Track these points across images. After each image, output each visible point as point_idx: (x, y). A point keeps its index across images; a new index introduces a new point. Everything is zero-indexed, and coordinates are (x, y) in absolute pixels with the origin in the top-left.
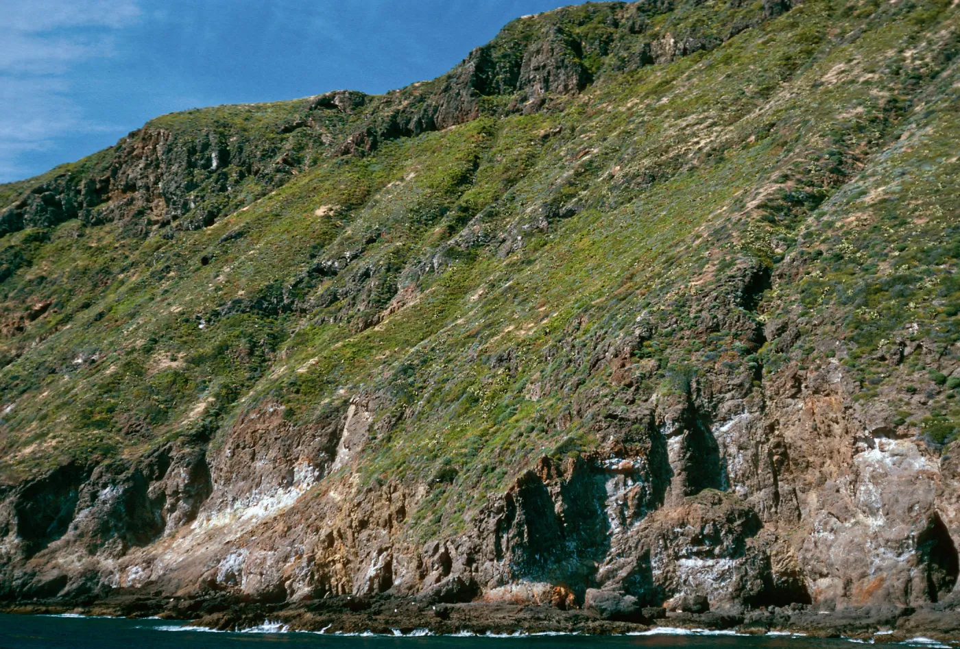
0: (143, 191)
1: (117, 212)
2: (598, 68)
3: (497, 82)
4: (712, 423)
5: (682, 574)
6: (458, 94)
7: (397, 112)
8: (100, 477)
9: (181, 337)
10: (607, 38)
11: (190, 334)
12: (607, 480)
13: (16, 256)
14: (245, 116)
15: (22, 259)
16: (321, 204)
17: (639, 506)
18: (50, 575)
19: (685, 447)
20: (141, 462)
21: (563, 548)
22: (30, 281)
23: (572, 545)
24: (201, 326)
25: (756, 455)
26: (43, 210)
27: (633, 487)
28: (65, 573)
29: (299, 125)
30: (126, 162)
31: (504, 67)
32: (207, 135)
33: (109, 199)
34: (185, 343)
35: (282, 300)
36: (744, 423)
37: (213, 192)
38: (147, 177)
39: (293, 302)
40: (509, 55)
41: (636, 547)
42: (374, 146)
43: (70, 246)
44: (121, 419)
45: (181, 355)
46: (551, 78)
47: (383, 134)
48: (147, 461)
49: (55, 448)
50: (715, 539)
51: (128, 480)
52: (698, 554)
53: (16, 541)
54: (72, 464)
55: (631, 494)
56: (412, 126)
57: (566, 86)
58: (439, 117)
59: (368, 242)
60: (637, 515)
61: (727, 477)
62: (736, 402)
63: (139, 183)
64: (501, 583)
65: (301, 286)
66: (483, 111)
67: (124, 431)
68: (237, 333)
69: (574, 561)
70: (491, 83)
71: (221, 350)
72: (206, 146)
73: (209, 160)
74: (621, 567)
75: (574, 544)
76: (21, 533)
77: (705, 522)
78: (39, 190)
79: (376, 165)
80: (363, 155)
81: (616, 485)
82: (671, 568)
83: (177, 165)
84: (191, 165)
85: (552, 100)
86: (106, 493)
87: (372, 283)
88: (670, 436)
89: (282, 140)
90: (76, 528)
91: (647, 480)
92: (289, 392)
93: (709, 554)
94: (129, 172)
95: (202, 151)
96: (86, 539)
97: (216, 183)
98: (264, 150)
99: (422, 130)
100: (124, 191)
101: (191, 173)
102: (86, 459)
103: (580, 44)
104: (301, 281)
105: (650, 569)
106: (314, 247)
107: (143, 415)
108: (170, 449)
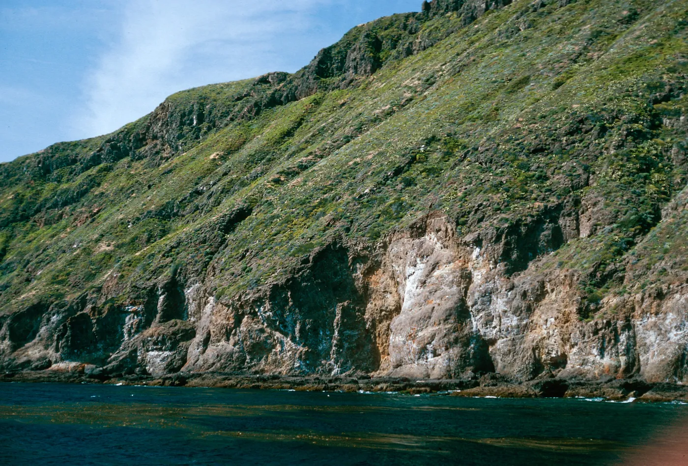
0: (161, 139)
1: (149, 152)
2: (386, 58)
3: (333, 69)
4: (184, 288)
5: (148, 358)
6: (308, 78)
7: (276, 91)
8: (52, 310)
9: (116, 233)
10: (397, 38)
11: (121, 231)
12: (127, 316)
13: (91, 181)
14: (218, 91)
15: (95, 182)
16: (216, 150)
17: (138, 328)
18: (23, 359)
19: (165, 300)
20: (73, 302)
21: (96, 347)
22: (96, 195)
23: (100, 346)
24: (129, 226)
25: (199, 303)
26: (110, 153)
27: (136, 319)
28: (30, 359)
29: (246, 96)
30: (153, 122)
31: (337, 60)
32: (193, 105)
33: (147, 144)
34: (117, 236)
35: (173, 210)
36: (196, 288)
37: (191, 140)
38: (163, 131)
39: (178, 211)
40: (342, 52)
41: (132, 346)
42: (257, 113)
43: (122, 173)
44: (72, 279)
45: (113, 243)
46: (358, 66)
47: (264, 106)
48: (76, 301)
49: (34, 295)
50: (163, 342)
51: (65, 311)
52: (156, 349)
53: (8, 343)
54: (39, 303)
55: (134, 323)
56: (282, 99)
57: (365, 71)
58: (297, 93)
59: (223, 175)
60: (137, 332)
61: (188, 313)
62: (194, 278)
63: (159, 135)
64: (56, 362)
65: (184, 202)
66: (319, 88)
67: (72, 285)
68: (144, 230)
69: (100, 353)
70: (329, 70)
71: (133, 240)
72: (191, 112)
73: (192, 120)
74: (121, 356)
75: (102, 345)
76: (11, 339)
77: (159, 334)
78: (109, 141)
79: (255, 125)
80: (250, 119)
81: (130, 318)
82: (144, 356)
83: (174, 124)
84: (182, 124)
85: (356, 80)
86: (54, 318)
87: (212, 199)
88: (160, 295)
89: (234, 106)
90: (40, 336)
91: (143, 316)
92: (125, 266)
93: (160, 350)
94: (155, 128)
95: (188, 115)
96: (44, 342)
97: (193, 134)
98: (222, 113)
99: (289, 101)
100: (153, 140)
101: (181, 129)
102: (47, 300)
103: (382, 42)
104: (185, 199)
105: (137, 356)
106: (199, 179)
107: (82, 277)
108: (87, 295)
